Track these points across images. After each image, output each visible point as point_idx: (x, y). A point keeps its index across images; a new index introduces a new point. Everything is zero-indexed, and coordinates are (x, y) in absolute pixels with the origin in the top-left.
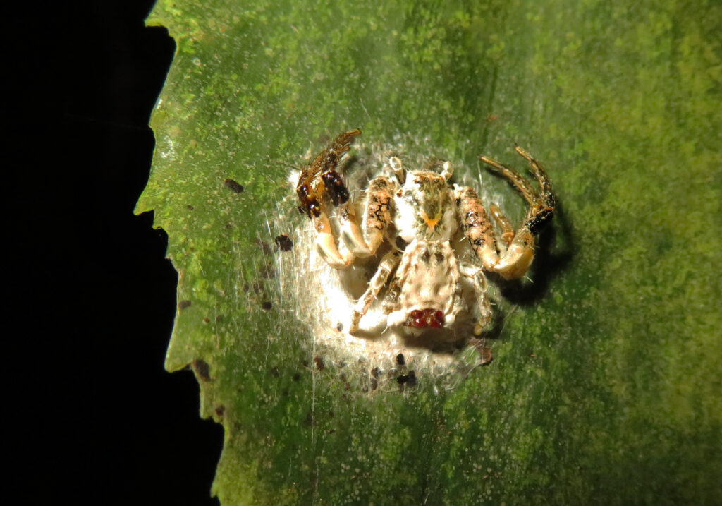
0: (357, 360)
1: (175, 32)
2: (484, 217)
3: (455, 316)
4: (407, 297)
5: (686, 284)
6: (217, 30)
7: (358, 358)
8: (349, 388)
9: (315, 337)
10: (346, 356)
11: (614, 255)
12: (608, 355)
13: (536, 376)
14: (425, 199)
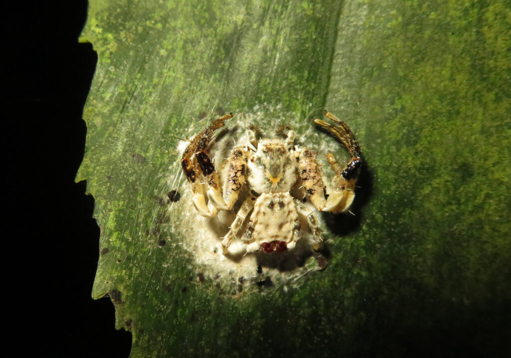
0: (228, 273)
1: (97, 47)
2: (316, 172)
3: (295, 243)
4: (259, 233)
5: (484, 202)
6: (127, 40)
7: (229, 271)
8: (222, 292)
9: (197, 260)
10: (220, 270)
11: (425, 184)
12: (419, 256)
13: (362, 276)
14: (270, 164)
